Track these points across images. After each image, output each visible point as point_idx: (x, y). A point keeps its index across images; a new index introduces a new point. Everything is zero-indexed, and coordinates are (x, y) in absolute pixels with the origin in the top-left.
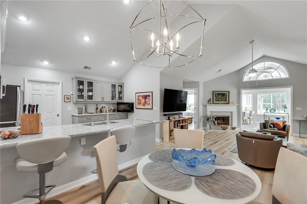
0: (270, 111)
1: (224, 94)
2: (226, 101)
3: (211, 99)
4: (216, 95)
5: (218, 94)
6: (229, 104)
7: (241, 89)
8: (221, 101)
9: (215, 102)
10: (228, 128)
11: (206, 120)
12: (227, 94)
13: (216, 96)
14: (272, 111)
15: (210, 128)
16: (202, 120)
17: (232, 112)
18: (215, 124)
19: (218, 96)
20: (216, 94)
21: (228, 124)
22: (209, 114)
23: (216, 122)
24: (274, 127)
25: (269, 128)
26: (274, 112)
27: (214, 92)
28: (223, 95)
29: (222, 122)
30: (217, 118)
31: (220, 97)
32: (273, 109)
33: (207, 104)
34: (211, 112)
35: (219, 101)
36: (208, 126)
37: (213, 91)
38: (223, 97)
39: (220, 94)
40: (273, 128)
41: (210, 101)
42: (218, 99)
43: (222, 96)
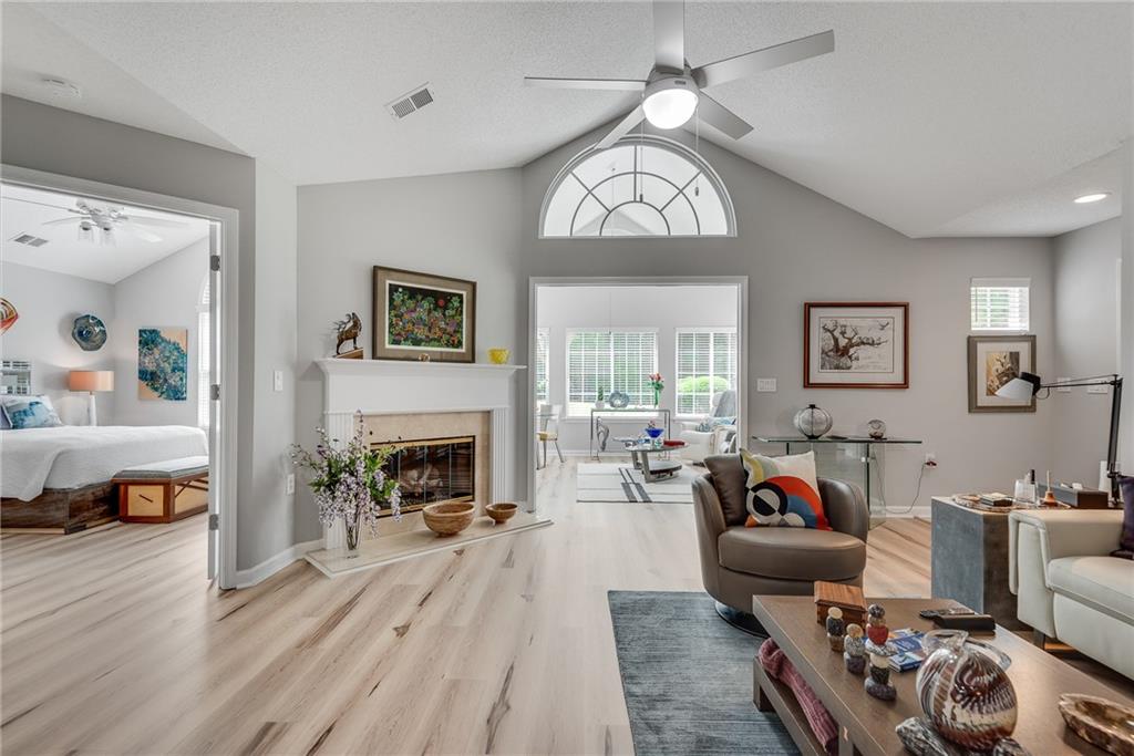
0: (612, 405)
1: (447, 297)
2: (460, 344)
3: (356, 324)
4: (398, 297)
5: (413, 293)
6: (473, 361)
7: (531, 279)
8: (429, 341)
9: (388, 346)
10: (469, 521)
11: (319, 484)
12: (461, 296)
13: (398, 301)
14: (618, 402)
15: (352, 547)
16: (288, 486)
17: (489, 412)
18: (385, 505)
19: (411, 304)
20: (393, 289)
21: (470, 492)
22: (342, 436)
23: (394, 497)
24: (783, 511)
25: (757, 518)
26: (625, 405)
27: (380, 274)
28: (441, 300)
29: (430, 478)
30: (403, 461)
31: (424, 317)
32: (617, 395)
33: (331, 364)
34: (361, 418)
35: (417, 342)
36: (335, 532)
37: (376, 269)
38: (438, 314)
39: (426, 293)
40: (776, 517)
41: (348, 334)
42: (409, 326)
43: (437, 306)
